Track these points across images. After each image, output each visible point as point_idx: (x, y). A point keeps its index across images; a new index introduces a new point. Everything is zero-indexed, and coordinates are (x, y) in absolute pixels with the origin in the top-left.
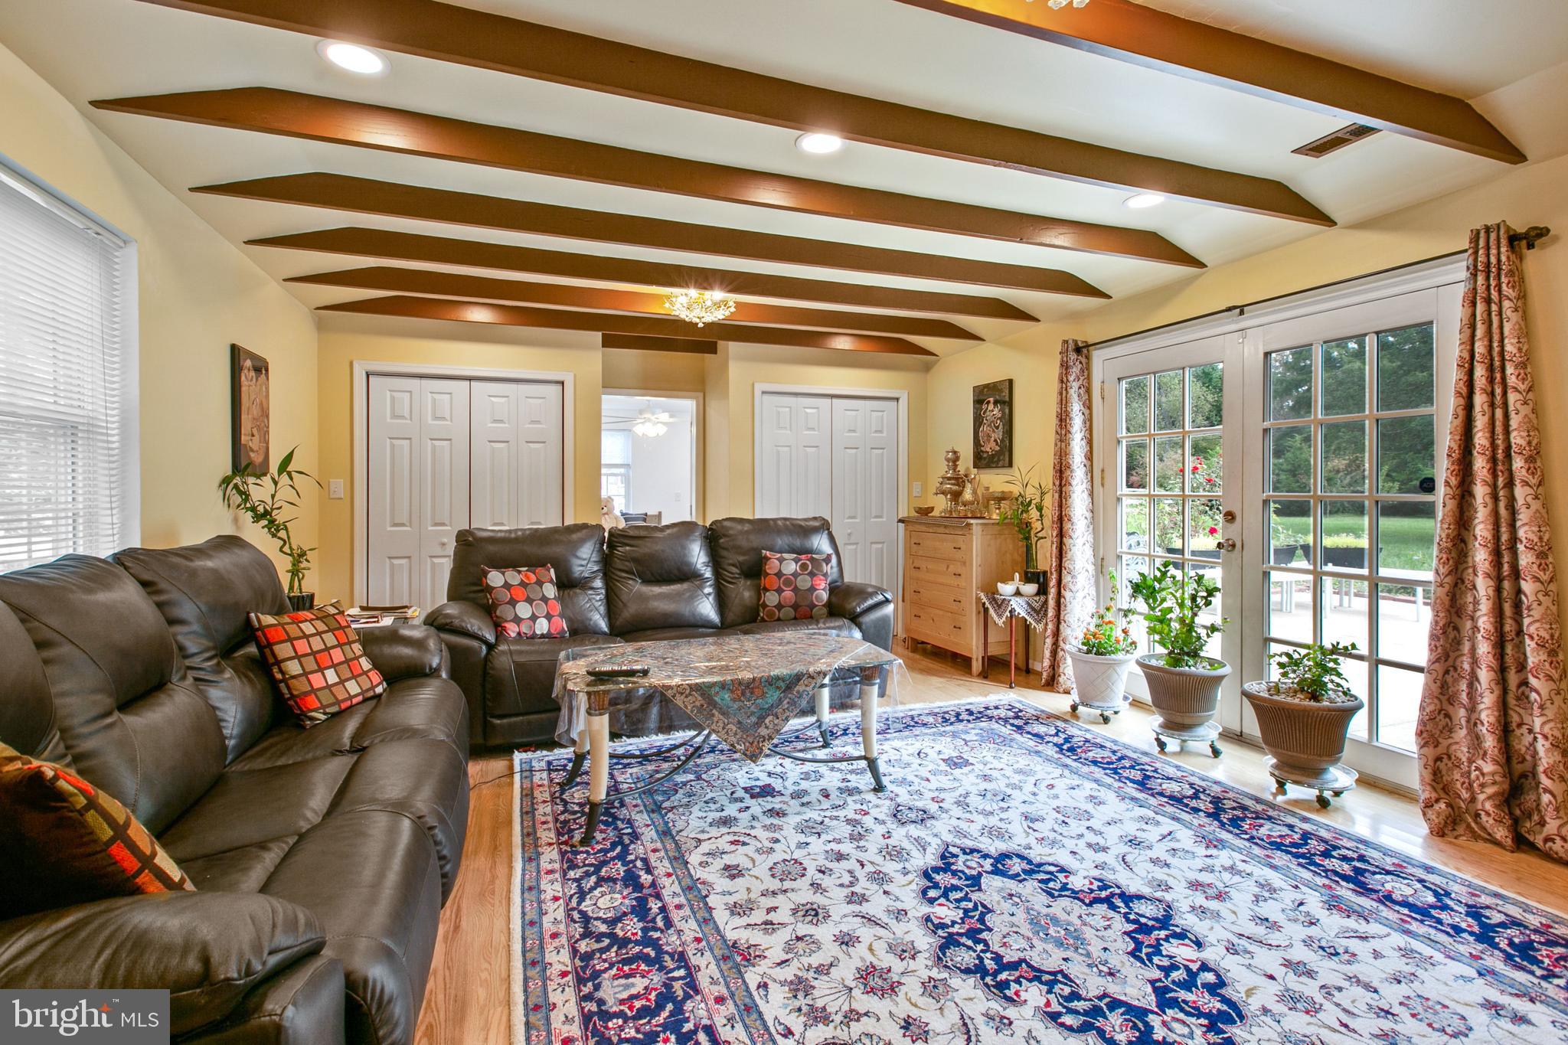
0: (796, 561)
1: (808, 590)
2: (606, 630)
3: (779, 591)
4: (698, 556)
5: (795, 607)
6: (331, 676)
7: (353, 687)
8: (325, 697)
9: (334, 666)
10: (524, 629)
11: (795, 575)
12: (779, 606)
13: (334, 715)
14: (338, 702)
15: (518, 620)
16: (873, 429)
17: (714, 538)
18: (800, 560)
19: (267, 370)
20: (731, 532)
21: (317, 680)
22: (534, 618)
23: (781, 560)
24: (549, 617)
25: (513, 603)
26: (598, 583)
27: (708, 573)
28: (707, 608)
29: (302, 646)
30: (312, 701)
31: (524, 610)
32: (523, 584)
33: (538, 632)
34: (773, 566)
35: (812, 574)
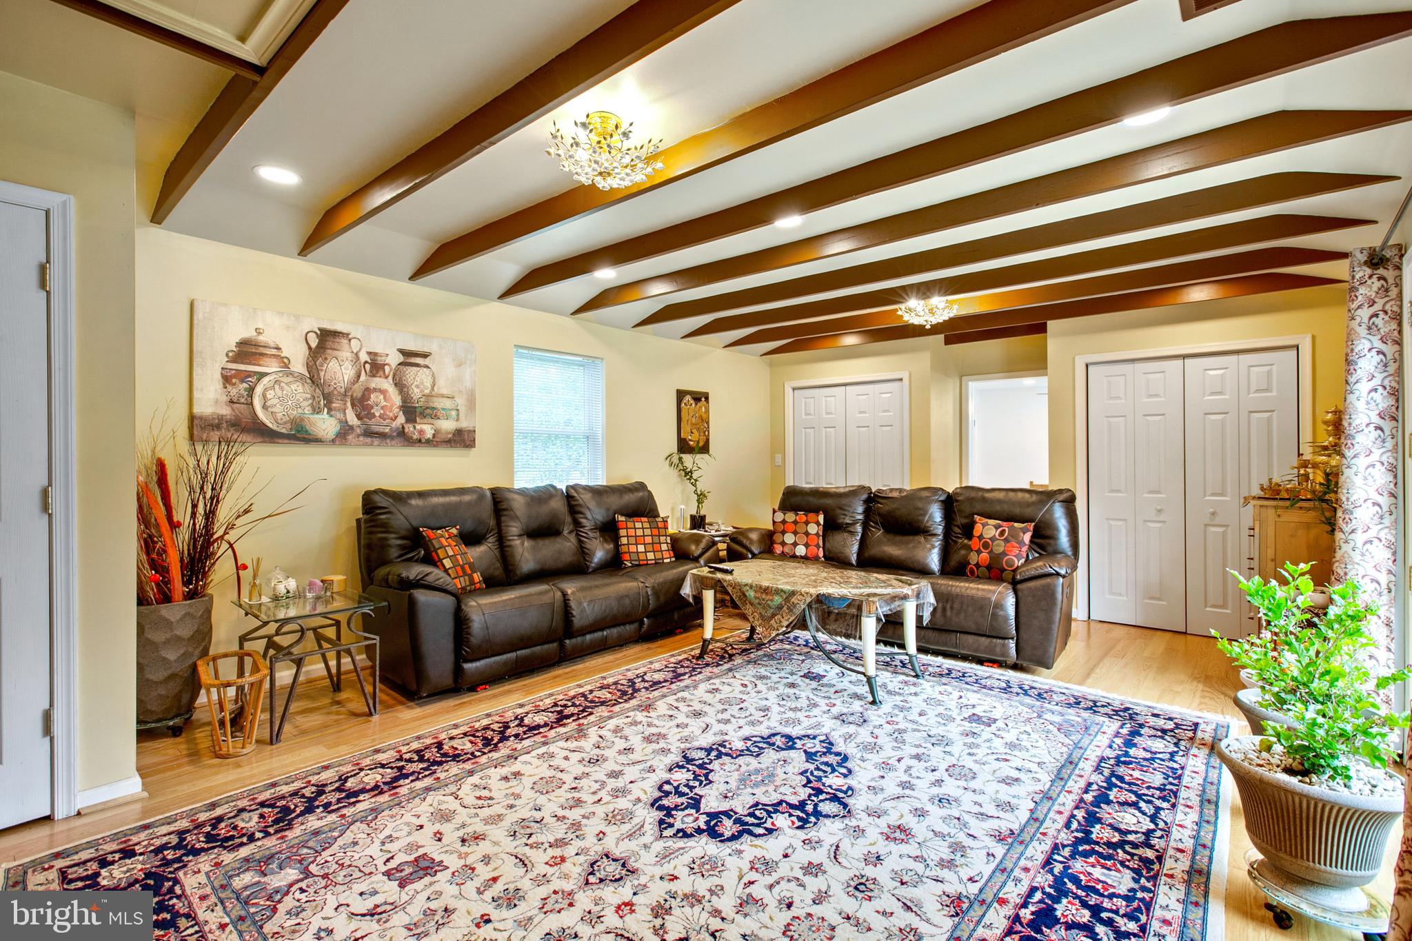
0: (997, 527)
1: (1000, 554)
2: (854, 563)
3: (979, 552)
4: (936, 515)
5: (989, 568)
6: (641, 548)
7: (651, 556)
8: (634, 557)
9: (644, 544)
10: (787, 550)
11: (993, 539)
12: (977, 565)
13: (636, 565)
14: (639, 560)
15: (783, 544)
16: (1253, 388)
17: (949, 503)
18: (1000, 526)
19: (707, 399)
20: (960, 498)
21: (633, 548)
22: (795, 544)
23: (984, 525)
24: (807, 545)
25: (783, 532)
26: (859, 528)
27: (939, 530)
28: (934, 560)
29: (631, 532)
30: (627, 557)
31: (789, 538)
32: (795, 522)
33: (798, 554)
34: (978, 529)
35: (1006, 540)
